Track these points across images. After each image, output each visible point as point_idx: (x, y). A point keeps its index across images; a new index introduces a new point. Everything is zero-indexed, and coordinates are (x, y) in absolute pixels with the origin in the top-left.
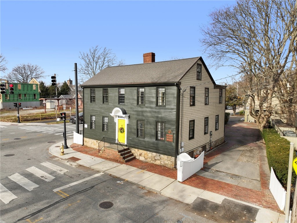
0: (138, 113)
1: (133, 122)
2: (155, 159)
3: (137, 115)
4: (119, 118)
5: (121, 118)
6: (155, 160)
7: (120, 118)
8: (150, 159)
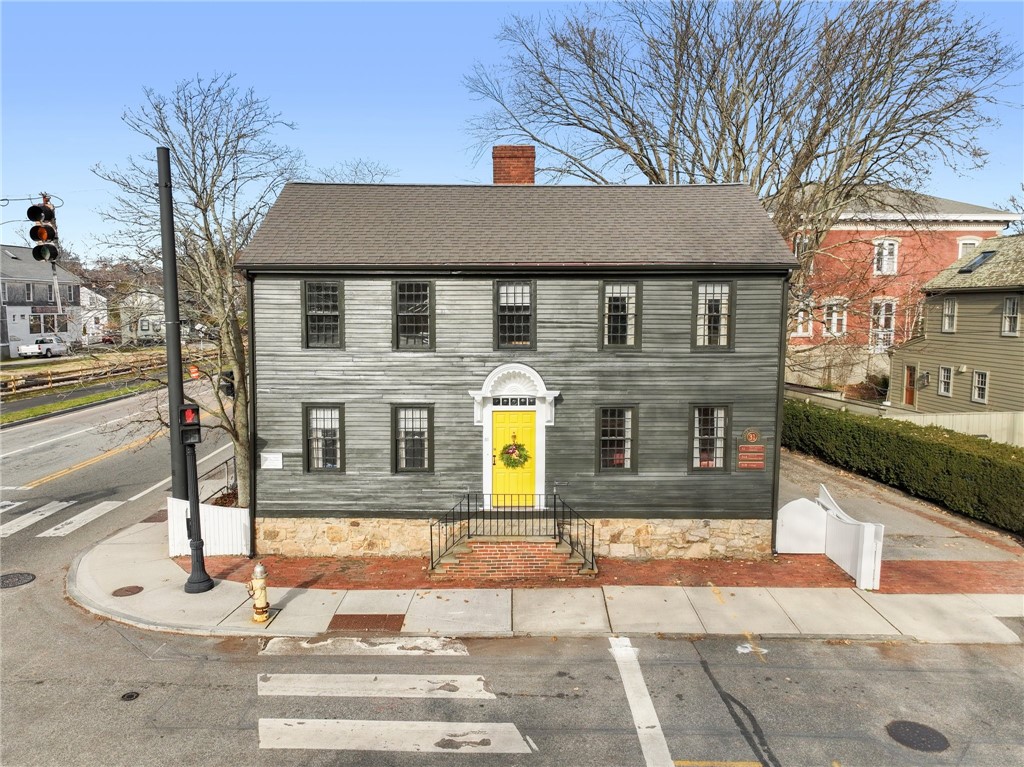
0: (602, 378)
1: (580, 415)
2: (688, 542)
3: (601, 389)
4: (501, 407)
5: (509, 407)
6: (686, 545)
7: (507, 404)
8: (665, 547)
